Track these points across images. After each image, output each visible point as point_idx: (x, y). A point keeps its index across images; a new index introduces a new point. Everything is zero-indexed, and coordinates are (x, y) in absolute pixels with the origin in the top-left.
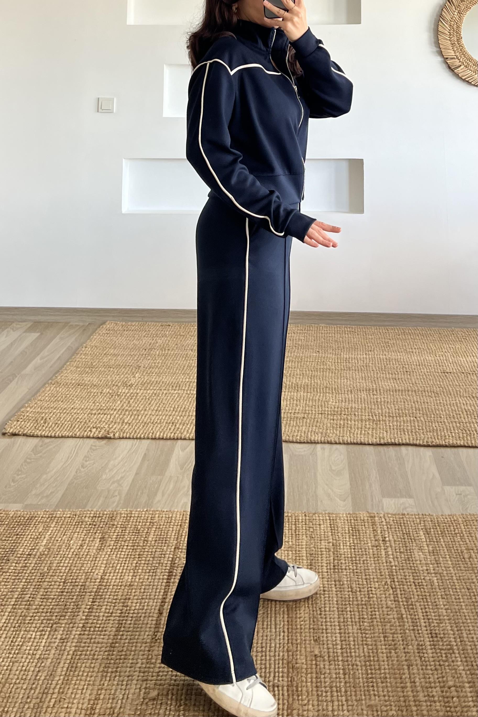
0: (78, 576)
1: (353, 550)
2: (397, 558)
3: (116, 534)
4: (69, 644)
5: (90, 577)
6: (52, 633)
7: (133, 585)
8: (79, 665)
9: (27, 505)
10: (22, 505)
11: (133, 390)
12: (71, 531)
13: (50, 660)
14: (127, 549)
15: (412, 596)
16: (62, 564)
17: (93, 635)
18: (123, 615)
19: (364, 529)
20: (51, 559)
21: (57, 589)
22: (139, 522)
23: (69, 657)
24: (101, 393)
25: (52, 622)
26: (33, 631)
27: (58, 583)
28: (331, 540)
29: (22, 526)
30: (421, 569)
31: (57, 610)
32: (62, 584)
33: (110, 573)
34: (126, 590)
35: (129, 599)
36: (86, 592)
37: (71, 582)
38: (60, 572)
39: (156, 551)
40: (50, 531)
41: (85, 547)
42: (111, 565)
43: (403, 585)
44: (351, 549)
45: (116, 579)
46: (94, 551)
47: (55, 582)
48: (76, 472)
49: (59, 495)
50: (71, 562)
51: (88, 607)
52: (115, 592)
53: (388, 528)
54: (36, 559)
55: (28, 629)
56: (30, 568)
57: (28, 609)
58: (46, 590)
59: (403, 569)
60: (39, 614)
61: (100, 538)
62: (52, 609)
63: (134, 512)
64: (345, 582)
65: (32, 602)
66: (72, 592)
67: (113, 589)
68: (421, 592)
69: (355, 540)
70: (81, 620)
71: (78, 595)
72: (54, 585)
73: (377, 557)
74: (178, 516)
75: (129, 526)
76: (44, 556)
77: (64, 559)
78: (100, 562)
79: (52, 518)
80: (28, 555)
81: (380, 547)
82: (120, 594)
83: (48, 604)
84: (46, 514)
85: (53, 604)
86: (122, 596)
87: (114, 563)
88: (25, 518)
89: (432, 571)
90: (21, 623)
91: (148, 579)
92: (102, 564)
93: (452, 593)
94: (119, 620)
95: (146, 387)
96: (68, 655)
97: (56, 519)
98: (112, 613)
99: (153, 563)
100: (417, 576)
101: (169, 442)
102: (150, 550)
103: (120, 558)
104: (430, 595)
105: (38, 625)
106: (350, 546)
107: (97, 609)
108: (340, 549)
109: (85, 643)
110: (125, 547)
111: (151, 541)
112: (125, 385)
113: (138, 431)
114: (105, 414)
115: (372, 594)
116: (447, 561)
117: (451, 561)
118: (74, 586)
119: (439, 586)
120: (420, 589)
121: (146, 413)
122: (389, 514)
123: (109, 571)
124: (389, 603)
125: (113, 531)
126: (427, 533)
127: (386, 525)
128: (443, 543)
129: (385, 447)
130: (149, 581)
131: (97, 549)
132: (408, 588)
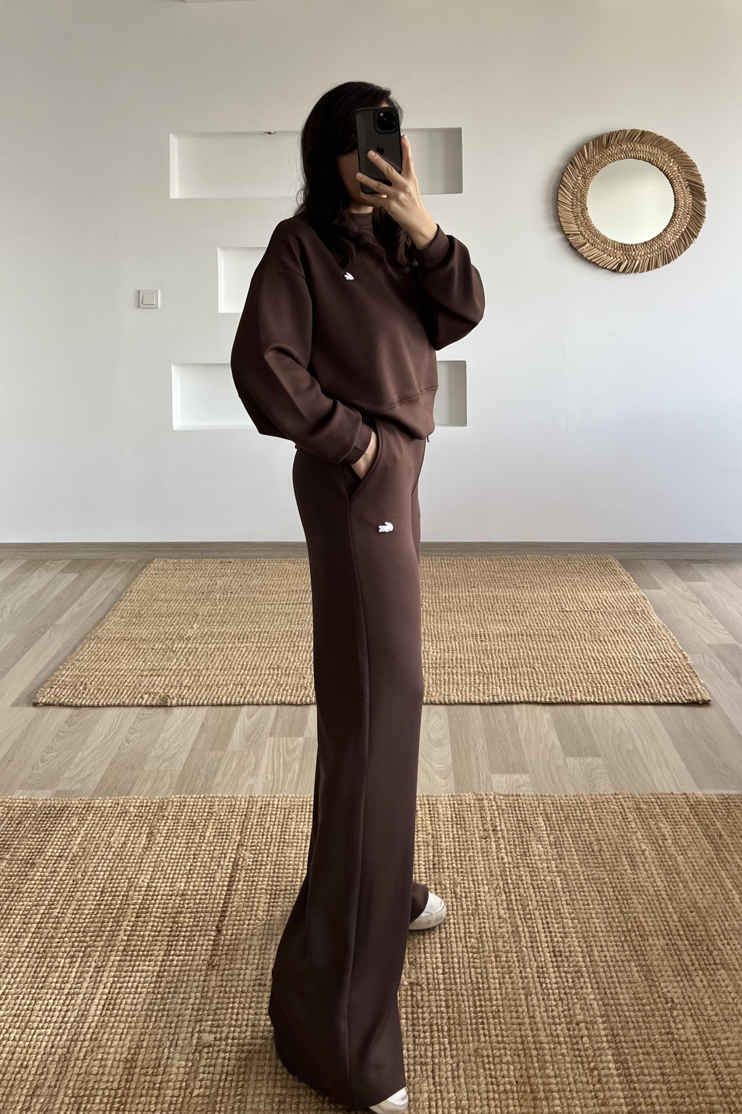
0: (120, 883)
1: (457, 844)
2: (511, 852)
3: (166, 828)
4: (106, 974)
5: (135, 884)
6: (85, 959)
7: (186, 895)
8: (119, 1001)
9: (57, 791)
10: (51, 791)
11: (192, 644)
13: (81, 996)
14: (179, 847)
15: (530, 903)
16: (99, 869)
17: (136, 961)
18: (173, 934)
19: (470, 816)
20: (86, 862)
21: (94, 900)
22: (195, 812)
23: (107, 990)
24: (153, 649)
25: (85, 944)
26: (62, 958)
27: (94, 893)
28: (430, 831)
29: (51, 819)
30: (540, 866)
31: (92, 929)
32: (99, 894)
33: (159, 879)
34: (177, 901)
35: (181, 913)
36: (129, 905)
37: (111, 892)
38: (97, 879)
39: (214, 850)
40: (86, 826)
41: (129, 845)
42: (160, 869)
43: (519, 888)
44: (454, 842)
45: (166, 886)
46: (140, 850)
47: (91, 892)
48: (120, 748)
49: (99, 777)
51: (131, 924)
52: (165, 903)
53: (499, 814)
54: (67, 862)
55: (56, 954)
56: (61, 874)
57: (56, 928)
58: (79, 903)
59: (518, 867)
60: (70, 934)
61: (148, 833)
62: (85, 927)
63: (188, 800)
64: (448, 886)
65: (61, 919)
66: (111, 904)
67: (162, 899)
68: (541, 897)
69: (460, 830)
70: (122, 941)
71: (119, 909)
72: (89, 896)
73: (486, 852)
74: (243, 803)
75: (183, 817)
76: (78, 858)
77: (103, 861)
78: (147, 865)
79: (88, 808)
80: (59, 856)
81: (490, 838)
82: (170, 905)
83: (82, 921)
84: (82, 804)
85: (87, 920)
86: (172, 908)
87: (163, 866)
88: (55, 808)
89: (555, 869)
90: (46, 947)
91: (205, 886)
92: (149, 867)
93: (578, 897)
94: (168, 941)
95: (207, 640)
96: (104, 988)
97: (94, 809)
98: (160, 931)
99: (210, 865)
100: (536, 876)
101: (232, 709)
102: (208, 849)
103: (171, 858)
104: (551, 901)
105: (68, 949)
106: (453, 838)
107: (142, 926)
108: (441, 842)
109: (126, 971)
110: (178, 845)
111: (209, 837)
112: (181, 638)
113: (199, 696)
114: (159, 676)
115: (481, 900)
116: (572, 855)
117: (577, 855)
118: (114, 896)
119: (563, 888)
120: (539, 892)
121: (208, 673)
122: (500, 795)
123: (157, 876)
124: (502, 912)
125: (163, 824)
126: (548, 818)
127: (498, 810)
128: (567, 832)
129: (494, 708)
130: (206, 888)
131: (144, 848)
132: (525, 892)
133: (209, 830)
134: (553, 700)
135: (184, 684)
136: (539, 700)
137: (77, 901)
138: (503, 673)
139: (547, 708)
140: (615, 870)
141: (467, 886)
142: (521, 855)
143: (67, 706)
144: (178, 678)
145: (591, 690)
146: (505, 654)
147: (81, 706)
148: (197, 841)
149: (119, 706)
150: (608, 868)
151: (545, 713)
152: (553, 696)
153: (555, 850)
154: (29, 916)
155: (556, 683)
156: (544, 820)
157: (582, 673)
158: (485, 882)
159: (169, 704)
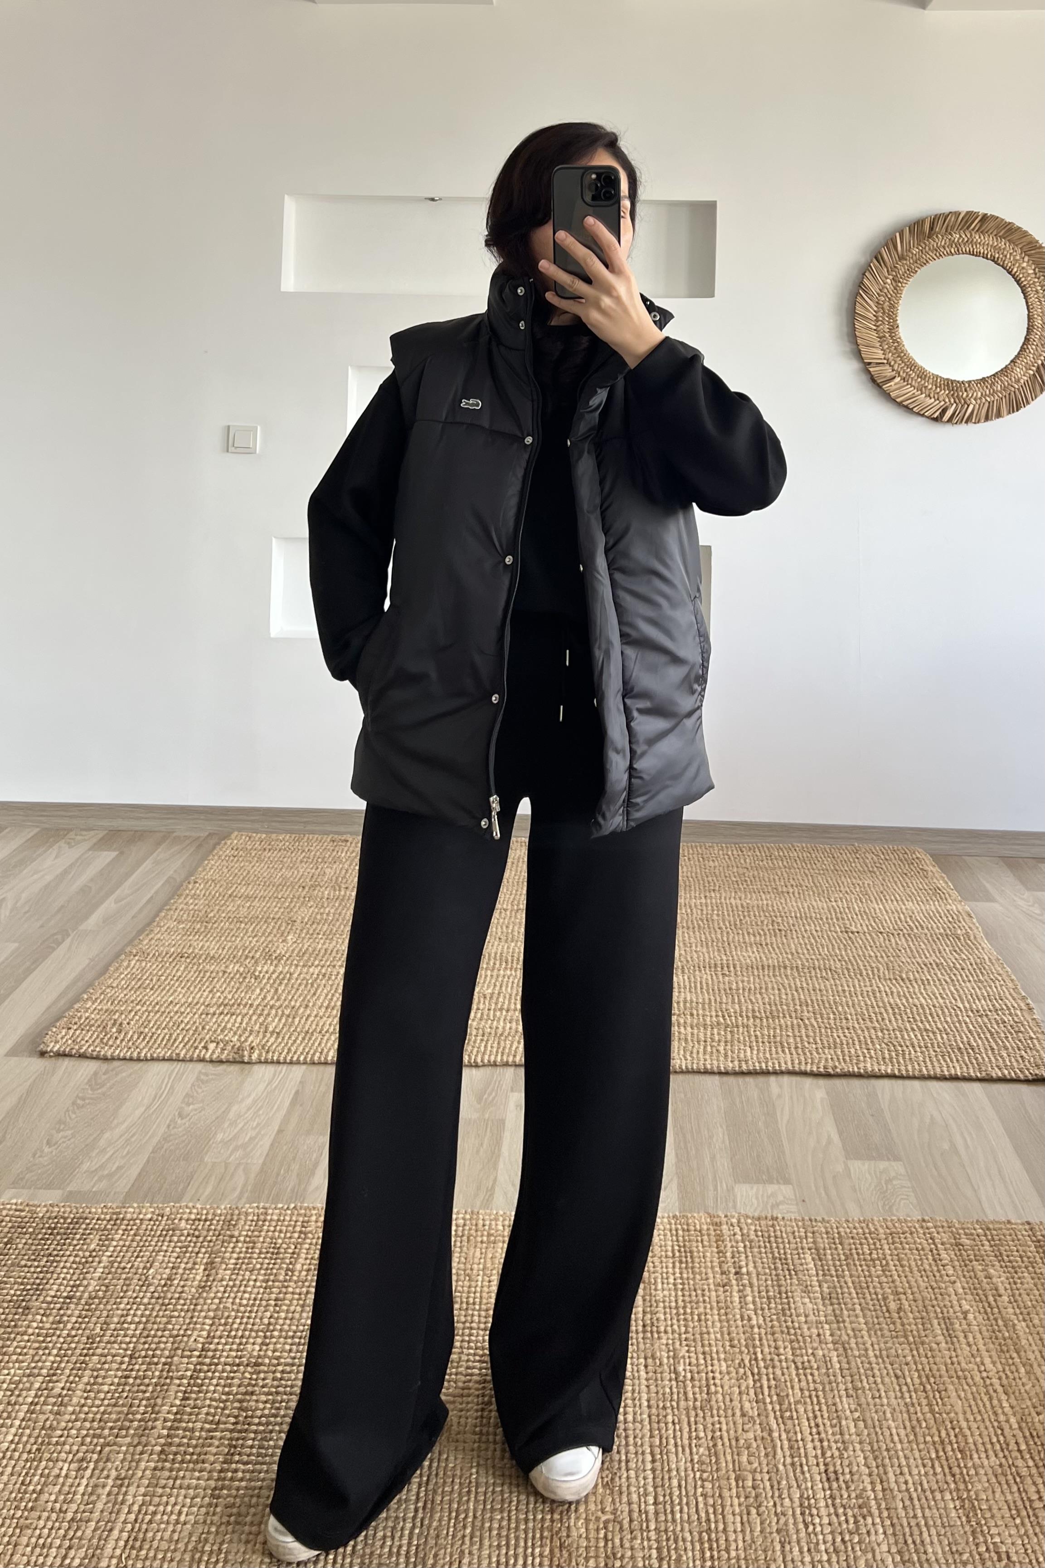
0: (159, 1342)
1: (680, 1293)
2: (762, 1309)
3: (235, 1255)
4: (132, 1489)
5: (182, 1345)
6: (101, 1465)
7: (261, 1364)
8: (150, 1535)
9: (71, 1192)
10: (60, 1192)
11: (284, 967)
12: (151, 1248)
13: (92, 1524)
14: (254, 1287)
15: (790, 1392)
16: (129, 1319)
17: (179, 1470)
18: (239, 1427)
19: (701, 1249)
20: (109, 1307)
21: (118, 1370)
22: (281, 1231)
23: (132, 1517)
24: (225, 972)
25: (102, 1440)
26: (65, 1461)
27: (118, 1359)
29: (59, 1237)
30: (806, 1333)
31: (114, 1416)
32: (126, 1359)
33: (220, 1337)
34: (247, 1375)
35: (252, 1393)
36: (172, 1378)
37: (145, 1357)
38: (125, 1336)
40: (111, 1249)
41: (176, 1282)
42: (223, 1321)
43: (773, 1367)
44: (676, 1290)
45: (231, 1350)
46: (193, 1290)
47: (114, 1356)
48: (169, 1126)
49: (134, 1172)
50: (147, 1313)
51: (175, 1409)
52: (227, 1378)
53: (745, 1247)
54: (80, 1307)
55: (55, 1455)
56: (69, 1326)
57: (58, 1413)
58: (95, 1373)
59: (773, 1334)
60: (79, 1424)
61: (207, 1264)
62: (104, 1413)
63: (270, 1211)
64: (665, 1361)
65: (66, 1399)
66: (144, 1377)
67: (223, 1371)
68: (808, 1383)
69: (685, 1271)
70: (159, 1437)
71: (156, 1385)
72: (112, 1362)
73: (725, 1308)
75: (261, 1239)
76: (97, 1301)
77: (135, 1307)
78: (203, 1314)
79: (116, 1220)
80: (67, 1297)
81: (731, 1286)
82: (236, 1381)
83: (98, 1402)
84: (106, 1214)
85: (106, 1402)
86: (239, 1386)
87: (228, 1317)
88: (65, 1219)
89: (830, 1339)
90: (42, 1444)
91: (290, 1351)
92: (205, 1317)
94: (231, 1439)
95: (307, 961)
96: (129, 1512)
97: (125, 1222)
98: (218, 1423)
99: (301, 1318)
102: (298, 1290)
103: (240, 1305)
104: (824, 1390)
105: (75, 1448)
106: (675, 1285)
107: (190, 1414)
108: (656, 1290)
109: (164, 1487)
110: (251, 1283)
111: (300, 1272)
112: (268, 956)
113: (293, 1049)
114: (233, 1014)
115: (715, 1384)
116: (857, 1316)
117: (864, 1317)
118: (149, 1364)
119: (841, 1369)
120: (805, 1375)
121: (308, 1012)
122: (747, 1217)
123: (218, 1333)
124: (747, 1405)
125: (230, 1250)
126: (819, 1256)
127: (743, 1241)
128: (849, 1280)
129: (740, 1080)
130: (293, 1355)
131: (199, 1287)
132: (783, 1374)
133: (301, 1261)
134: (830, 1070)
135: (271, 1029)
136: (808, 1068)
137: (93, 1370)
138: (755, 1026)
139: (822, 1082)
140: (923, 1343)
141: (694, 1361)
142: (777, 1314)
143: (92, 1058)
144: (262, 1018)
145: (887, 1056)
146: (758, 996)
147: (113, 1059)
148: (281, 1278)
149: (170, 1059)
150: (911, 1339)
151: (818, 1090)
152: (830, 1063)
153: (830, 1308)
154: (17, 1393)
155: (835, 1042)
156: (813, 1259)
157: (874, 1028)
158: (722, 1356)
159: (246, 1059)
